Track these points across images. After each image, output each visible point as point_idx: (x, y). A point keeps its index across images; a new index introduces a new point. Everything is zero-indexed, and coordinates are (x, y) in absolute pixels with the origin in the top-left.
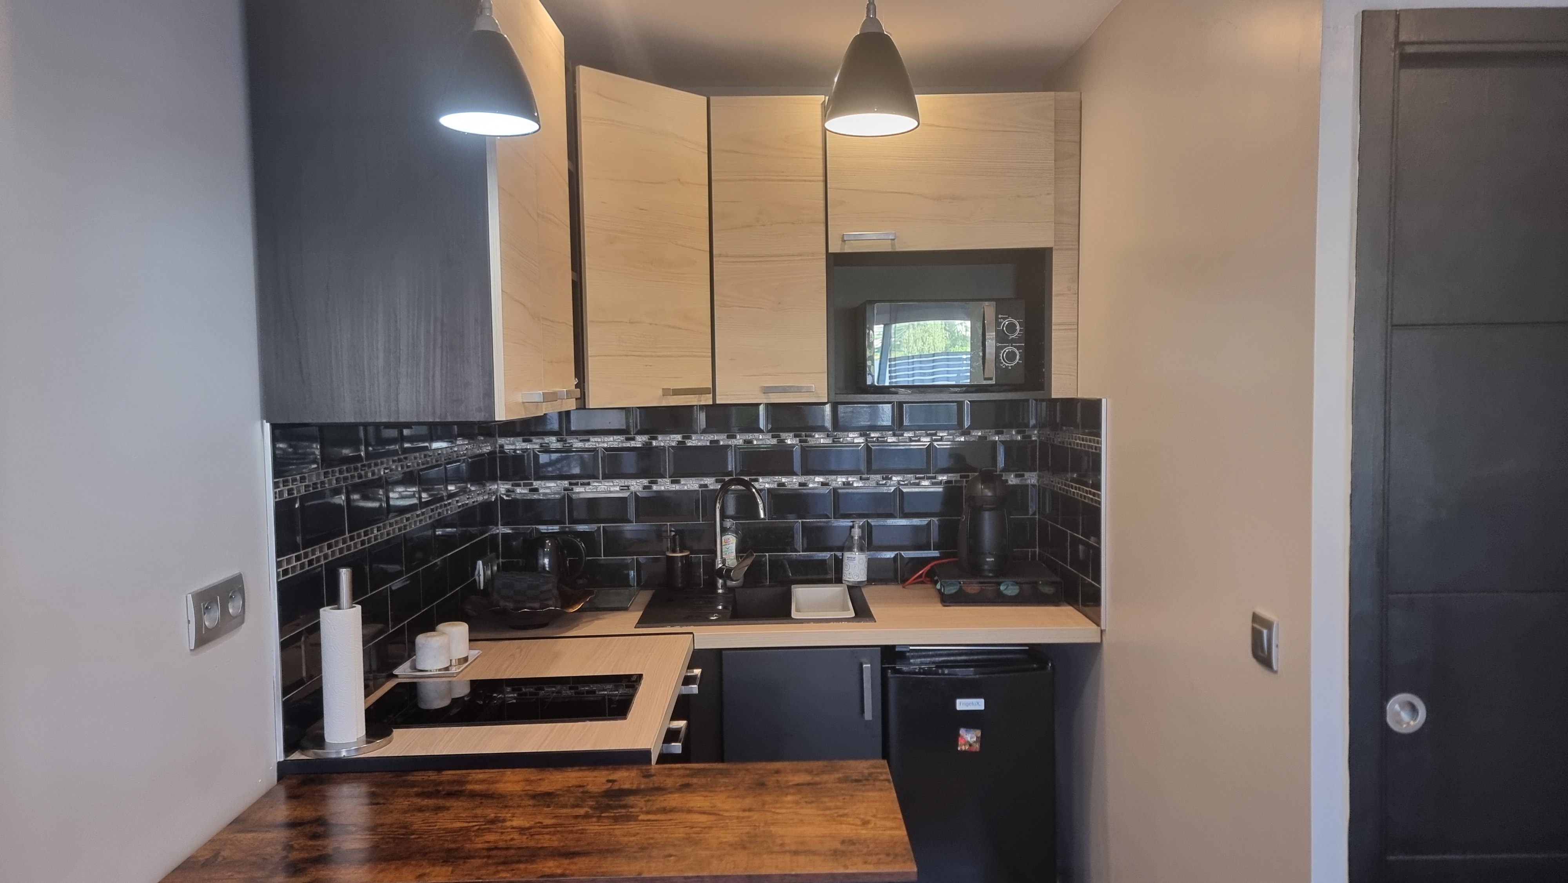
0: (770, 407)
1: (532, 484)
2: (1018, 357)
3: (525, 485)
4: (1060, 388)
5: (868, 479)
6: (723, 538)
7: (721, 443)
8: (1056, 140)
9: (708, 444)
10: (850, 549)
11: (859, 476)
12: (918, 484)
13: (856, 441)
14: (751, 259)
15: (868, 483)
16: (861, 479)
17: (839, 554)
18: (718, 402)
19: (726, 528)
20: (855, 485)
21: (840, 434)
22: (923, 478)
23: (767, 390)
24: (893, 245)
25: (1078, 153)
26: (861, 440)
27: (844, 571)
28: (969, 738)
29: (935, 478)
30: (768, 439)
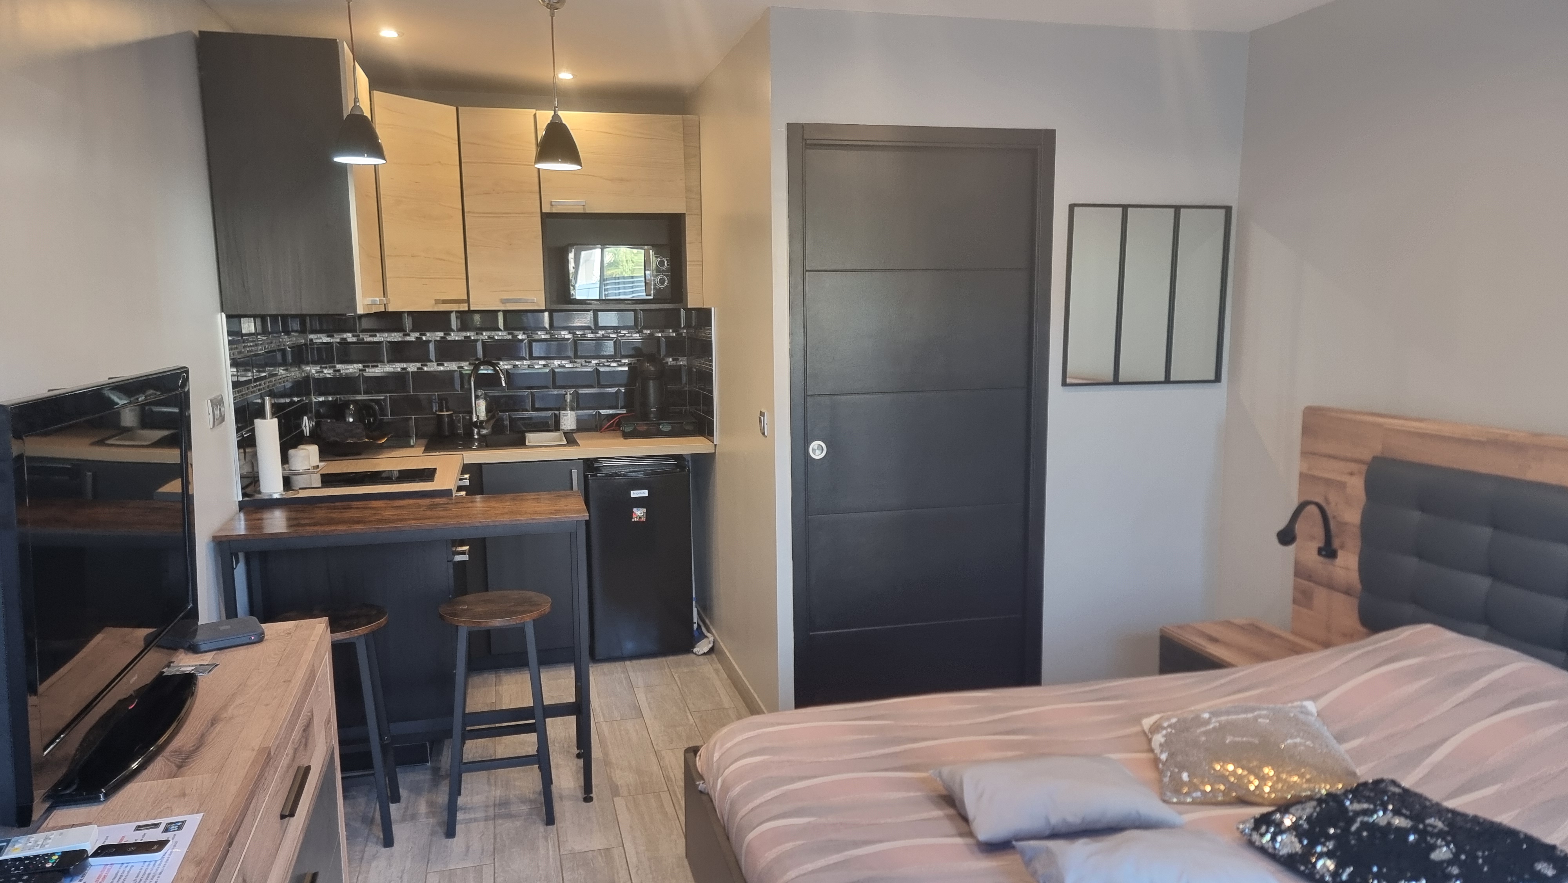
0: (505, 312)
1: (335, 367)
2: (666, 282)
3: (330, 367)
4: (693, 301)
5: (575, 362)
6: (477, 402)
7: (473, 338)
8: (684, 146)
9: (463, 339)
10: (565, 409)
11: (569, 360)
12: (609, 366)
13: (567, 337)
14: (489, 215)
15: (576, 365)
16: (571, 362)
17: (557, 412)
18: (472, 309)
19: (478, 395)
20: (567, 366)
21: (555, 332)
22: (612, 362)
23: (504, 302)
24: (584, 209)
25: (699, 154)
26: (570, 336)
27: (561, 423)
28: (639, 513)
29: (620, 361)
30: (506, 336)
